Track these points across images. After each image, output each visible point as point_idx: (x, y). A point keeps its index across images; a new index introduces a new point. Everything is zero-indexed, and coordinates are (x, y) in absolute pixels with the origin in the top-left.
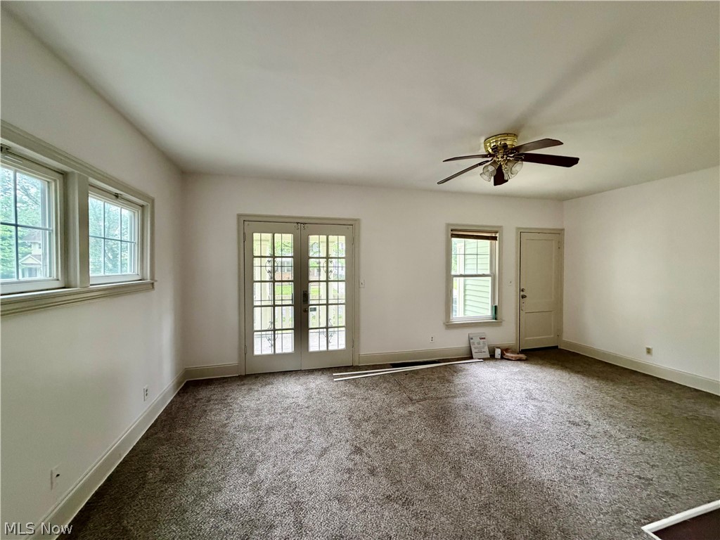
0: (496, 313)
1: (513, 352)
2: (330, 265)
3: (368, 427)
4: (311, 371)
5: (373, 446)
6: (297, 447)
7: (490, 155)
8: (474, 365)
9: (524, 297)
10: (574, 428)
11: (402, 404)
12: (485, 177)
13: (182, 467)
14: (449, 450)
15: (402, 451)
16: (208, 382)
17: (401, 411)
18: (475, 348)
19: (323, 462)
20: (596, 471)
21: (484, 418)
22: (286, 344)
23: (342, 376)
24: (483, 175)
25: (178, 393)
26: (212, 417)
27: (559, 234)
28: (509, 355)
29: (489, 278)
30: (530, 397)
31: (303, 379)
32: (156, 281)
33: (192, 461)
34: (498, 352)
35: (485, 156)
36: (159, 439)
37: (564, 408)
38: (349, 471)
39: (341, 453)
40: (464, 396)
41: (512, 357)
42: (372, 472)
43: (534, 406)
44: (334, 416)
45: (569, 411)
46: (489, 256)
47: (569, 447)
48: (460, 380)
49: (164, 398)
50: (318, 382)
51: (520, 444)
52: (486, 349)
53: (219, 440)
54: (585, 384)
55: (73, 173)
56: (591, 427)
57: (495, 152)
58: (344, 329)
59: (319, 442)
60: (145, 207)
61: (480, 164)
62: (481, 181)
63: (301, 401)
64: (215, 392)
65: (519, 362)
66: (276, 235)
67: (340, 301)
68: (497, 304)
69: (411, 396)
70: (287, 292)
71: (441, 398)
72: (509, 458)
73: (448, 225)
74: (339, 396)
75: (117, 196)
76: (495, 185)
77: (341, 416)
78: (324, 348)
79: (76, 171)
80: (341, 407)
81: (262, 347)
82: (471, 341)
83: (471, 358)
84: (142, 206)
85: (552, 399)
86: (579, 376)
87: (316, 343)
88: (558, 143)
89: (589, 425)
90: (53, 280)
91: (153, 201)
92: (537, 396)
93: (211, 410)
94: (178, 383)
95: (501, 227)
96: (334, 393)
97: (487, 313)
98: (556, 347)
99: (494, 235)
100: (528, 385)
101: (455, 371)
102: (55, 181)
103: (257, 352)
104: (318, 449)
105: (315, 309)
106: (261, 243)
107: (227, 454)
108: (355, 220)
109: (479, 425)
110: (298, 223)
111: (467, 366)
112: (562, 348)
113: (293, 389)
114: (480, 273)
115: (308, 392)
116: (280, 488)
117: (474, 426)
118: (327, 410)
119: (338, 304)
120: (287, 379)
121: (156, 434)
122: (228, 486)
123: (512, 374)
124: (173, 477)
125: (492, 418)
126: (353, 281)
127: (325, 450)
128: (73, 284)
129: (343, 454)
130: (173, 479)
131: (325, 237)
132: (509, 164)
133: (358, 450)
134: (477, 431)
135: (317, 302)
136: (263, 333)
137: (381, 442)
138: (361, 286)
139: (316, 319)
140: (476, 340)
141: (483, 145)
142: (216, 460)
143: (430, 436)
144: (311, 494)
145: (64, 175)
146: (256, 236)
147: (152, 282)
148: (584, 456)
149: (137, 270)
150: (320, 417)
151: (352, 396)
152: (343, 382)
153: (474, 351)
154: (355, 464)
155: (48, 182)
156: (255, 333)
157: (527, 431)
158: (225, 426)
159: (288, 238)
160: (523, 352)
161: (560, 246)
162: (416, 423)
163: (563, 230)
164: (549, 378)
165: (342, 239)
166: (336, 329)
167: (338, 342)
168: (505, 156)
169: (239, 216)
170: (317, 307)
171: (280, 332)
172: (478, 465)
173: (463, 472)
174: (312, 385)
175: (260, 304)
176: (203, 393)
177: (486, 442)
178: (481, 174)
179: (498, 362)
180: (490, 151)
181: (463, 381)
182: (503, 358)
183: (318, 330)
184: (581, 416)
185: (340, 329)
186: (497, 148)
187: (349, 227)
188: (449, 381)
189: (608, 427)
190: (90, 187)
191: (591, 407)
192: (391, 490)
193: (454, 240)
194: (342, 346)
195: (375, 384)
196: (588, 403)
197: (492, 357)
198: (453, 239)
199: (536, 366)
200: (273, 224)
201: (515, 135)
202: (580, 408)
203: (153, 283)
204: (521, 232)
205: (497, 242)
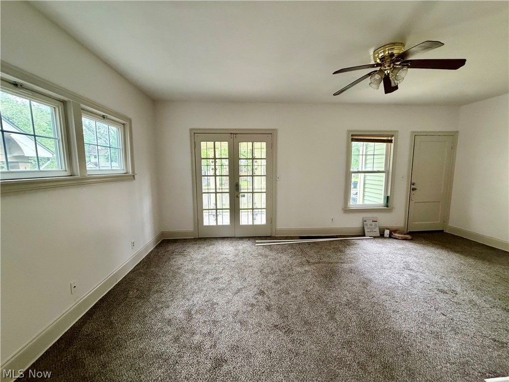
0: (387, 202)
1: (400, 233)
2: (255, 164)
3: (273, 278)
4: (241, 238)
5: (273, 291)
6: (221, 286)
7: (378, 65)
8: (365, 241)
9: (414, 189)
10: (442, 295)
11: (301, 264)
13: (149, 290)
14: (329, 300)
15: (293, 297)
16: (175, 241)
17: (299, 269)
18: (368, 228)
19: (236, 298)
20: (453, 329)
21: (363, 280)
22: (225, 219)
23: (262, 243)
25: (156, 246)
26: (172, 262)
27: (453, 136)
28: (397, 235)
29: (384, 174)
30: (407, 267)
31: (235, 243)
32: (136, 174)
33: (156, 288)
34: (387, 232)
36: (140, 273)
37: (436, 278)
38: (253, 305)
39: (249, 294)
40: (351, 263)
41: (399, 237)
42: (268, 308)
43: (409, 274)
44: (251, 269)
45: (439, 281)
46: (384, 156)
47: (433, 309)
48: (350, 252)
49: (147, 248)
50: (245, 245)
51: (389, 302)
52: (378, 230)
53: (174, 277)
54: (462, 262)
55: (69, 101)
56: (457, 296)
58: (265, 210)
59: (237, 284)
63: (230, 257)
64: (177, 248)
65: (405, 241)
66: (216, 143)
68: (389, 195)
69: (309, 259)
71: (332, 263)
72: (376, 311)
73: (349, 131)
74: (257, 256)
75: (104, 117)
76: (386, 93)
77: (255, 269)
78: (250, 223)
79: (72, 100)
80: (256, 263)
82: (365, 223)
83: (364, 235)
84: (124, 124)
85: (426, 271)
86: (457, 255)
87: (245, 219)
89: (456, 294)
90: (63, 171)
92: (413, 268)
93: (173, 258)
94: (157, 240)
95: (397, 131)
96: (254, 253)
97: (380, 201)
98: (442, 231)
99: (390, 139)
100: (407, 259)
101: (347, 244)
102: (58, 106)
103: (206, 223)
104: (235, 289)
105: (244, 196)
106: (206, 148)
107: (177, 286)
108: (274, 130)
109: (358, 285)
110: (231, 134)
111: (358, 242)
112: (447, 232)
113: (227, 249)
114: (375, 170)
115: (237, 252)
116: (205, 310)
117: (353, 285)
118: (246, 264)
119: (261, 192)
120: (224, 242)
121: (139, 269)
122: (173, 305)
123: (395, 250)
124: (143, 296)
125: (371, 281)
126: (271, 175)
127: (239, 290)
128: (76, 174)
130: (142, 297)
131: (251, 143)
132: (395, 71)
133: (262, 293)
134: (355, 289)
135: (246, 191)
136: (210, 211)
137: (280, 289)
138: (278, 179)
139: (244, 202)
140: (369, 222)
142: (170, 289)
143: (317, 288)
144: (224, 317)
145: (64, 103)
146: (203, 144)
147: (133, 174)
148: (445, 317)
149: (123, 167)
150: (241, 269)
151: (266, 256)
152: (261, 247)
153: (366, 230)
154: (258, 302)
155: (54, 108)
156: (204, 211)
157: (398, 293)
158: (179, 268)
159: (225, 145)
160: (410, 233)
161: (453, 147)
162: (307, 279)
163: (457, 132)
164: (428, 254)
165: (264, 144)
166: (260, 210)
167: (261, 219)
168: (392, 65)
169: (191, 130)
170: (246, 194)
171: (221, 211)
172: (349, 313)
173: (336, 316)
174: (240, 247)
175: (207, 192)
176: (171, 248)
177: (360, 298)
179: (386, 240)
180: (378, 61)
181: (352, 252)
182: (391, 237)
183: (247, 210)
184: (450, 286)
185: (262, 210)
186: (384, 58)
187: (268, 136)
188: (341, 251)
189: (475, 297)
191: (462, 280)
192: (279, 322)
193: (354, 143)
194: (264, 222)
195: (283, 250)
196: (459, 277)
197: (382, 236)
199: (418, 245)
200: (214, 135)
201: (403, 44)
202: (451, 279)
203: (134, 176)
204: (415, 135)
205: (392, 144)
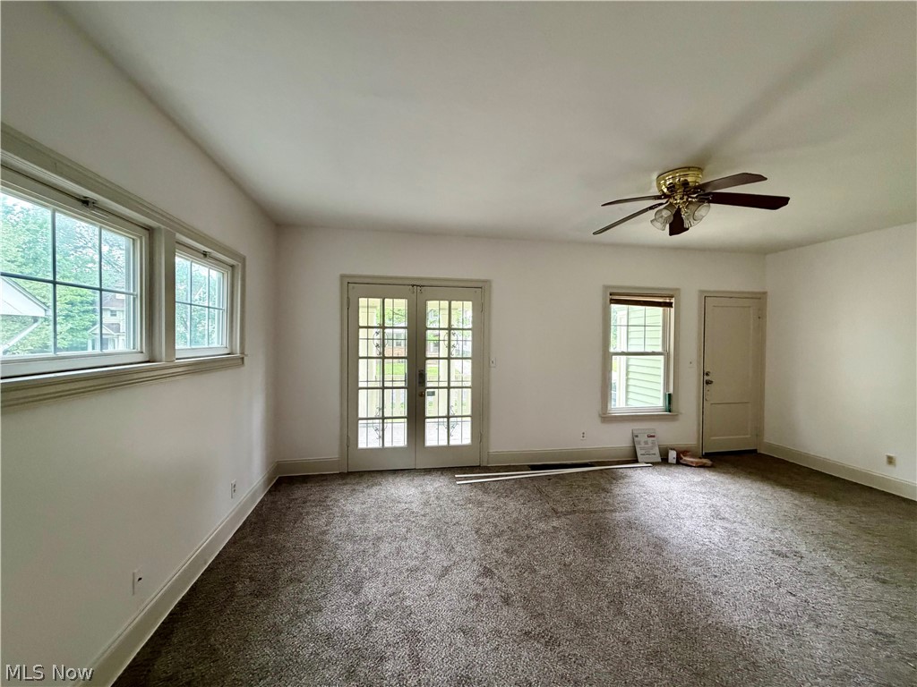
0: (670, 403)
1: (693, 456)
2: (453, 338)
3: (501, 543)
4: (428, 471)
5: (507, 568)
6: (413, 563)
7: (666, 196)
8: (639, 471)
9: (708, 382)
10: (780, 560)
11: (544, 517)
12: (658, 225)
13: (275, 579)
14: (606, 579)
15: (544, 577)
16: (305, 479)
17: (542, 526)
18: (641, 449)
19: (443, 584)
20: (811, 619)
21: (653, 540)
22: (397, 436)
23: (466, 479)
24: (655, 223)
25: (269, 492)
26: (308, 521)
27: (760, 298)
28: (688, 459)
29: (662, 358)
30: (717, 515)
31: (418, 480)
32: (247, 355)
33: (287, 573)
34: (672, 455)
35: (658, 198)
36: (248, 544)
37: (765, 532)
38: (477, 597)
39: (466, 575)
40: (626, 511)
41: (692, 462)
42: (506, 600)
43: (722, 528)
44: (458, 529)
45: (772, 536)
46: (661, 328)
47: (772, 584)
48: (621, 490)
49: (254, 496)
50: (437, 484)
51: (703, 577)
52: (657, 451)
53: (319, 549)
54: (797, 502)
55: (159, 228)
56: (805, 560)
57: (672, 191)
58: (469, 419)
59: (439, 559)
60: (235, 268)
61: (651, 208)
62: (652, 230)
63: (415, 507)
64: (313, 492)
65: (702, 470)
66: (386, 300)
67: (465, 384)
68: (671, 391)
69: (554, 507)
70: (398, 371)
71: (595, 512)
72: (687, 595)
73: (606, 287)
74: (463, 503)
75: (205, 254)
76: (671, 234)
77: (466, 528)
78: (443, 442)
79: (163, 227)
80: (465, 516)
81: (367, 439)
82: (636, 439)
83: (636, 461)
84: (232, 266)
85: (747, 521)
86: (788, 490)
87: (434, 436)
88: (760, 178)
89: (802, 557)
90: (136, 353)
91: (243, 260)
92: (727, 515)
93: (308, 513)
94: (269, 479)
95: (678, 290)
96: (457, 499)
97: (659, 403)
98: (754, 451)
99: (668, 301)
100: (715, 501)
101: (614, 478)
102: (141, 238)
103: (362, 445)
104: (438, 568)
105: (433, 394)
106: (369, 310)
107: (328, 567)
108: (486, 281)
109: (647, 549)
110: (413, 286)
111: (630, 472)
112: (762, 452)
113: (406, 492)
114: (649, 350)
115: (425, 497)
116: (392, 612)
117: (639, 551)
118: (448, 520)
119: (462, 387)
120: (398, 479)
121: (245, 538)
122: (329, 605)
123: (692, 485)
124: (265, 590)
125: (665, 541)
126: (481, 359)
127: (446, 570)
128: (158, 357)
129: (468, 576)
130: (265, 592)
131: (447, 302)
132: (690, 207)
133: (487, 572)
134: (643, 557)
135: (436, 385)
136: (370, 421)
137: (518, 563)
138: (492, 365)
139: (434, 405)
140: (642, 438)
141: (655, 184)
142: (315, 574)
143: (581, 559)
144: (430, 622)
145: (150, 230)
146: (363, 301)
147: (241, 356)
148: (793, 598)
149: (225, 342)
150: (440, 528)
151: (480, 504)
152: (468, 486)
153: (639, 452)
154: (485, 589)
155: (133, 239)
156: (360, 422)
157: (713, 561)
158: (324, 533)
159: (401, 305)
160: (707, 456)
161: (761, 316)
162: (562, 542)
163: (765, 293)
164: (743, 492)
165: (468, 305)
166: (459, 419)
167: (462, 435)
168: (685, 197)
169: (343, 277)
170: (436, 390)
171: (390, 420)
172: (646, 600)
173: (626, 608)
174: (429, 488)
175: (366, 386)
176: (299, 493)
177: (657, 572)
178: (652, 221)
179: (672, 469)
180: (665, 190)
181: (624, 491)
182: (679, 463)
183: (436, 420)
184: (789, 544)
185: (464, 419)
186: (674, 186)
187: (477, 291)
188: (604, 490)
189: (829, 563)
190: (177, 245)
191: (804, 533)
192: (532, 626)
193: (614, 307)
194: (467, 440)
195: (507, 490)
196: (799, 528)
197: (665, 461)
198: (612, 305)
199: (726, 476)
200: (383, 287)
201: (700, 169)
202: (788, 533)
203: (243, 358)
204: (705, 297)
205: (673, 310)
